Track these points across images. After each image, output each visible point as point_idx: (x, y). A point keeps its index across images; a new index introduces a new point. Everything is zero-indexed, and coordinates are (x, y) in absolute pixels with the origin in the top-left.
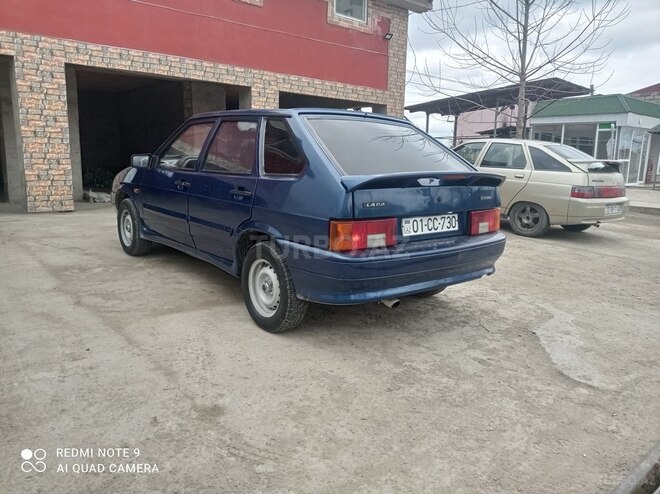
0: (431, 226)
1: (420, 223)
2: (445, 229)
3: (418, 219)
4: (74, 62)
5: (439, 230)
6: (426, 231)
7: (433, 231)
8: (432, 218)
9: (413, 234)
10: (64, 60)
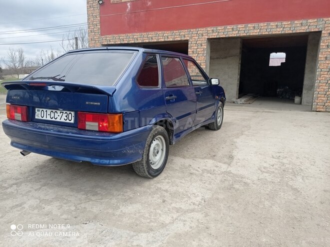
0: (52, 115)
1: (45, 113)
2: (63, 120)
3: (45, 110)
4: (211, 37)
5: (57, 120)
6: (49, 119)
7: (53, 119)
8: (54, 111)
9: (41, 118)
10: (207, 37)
